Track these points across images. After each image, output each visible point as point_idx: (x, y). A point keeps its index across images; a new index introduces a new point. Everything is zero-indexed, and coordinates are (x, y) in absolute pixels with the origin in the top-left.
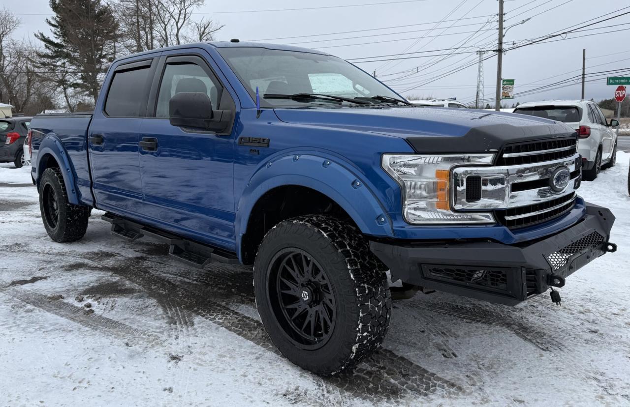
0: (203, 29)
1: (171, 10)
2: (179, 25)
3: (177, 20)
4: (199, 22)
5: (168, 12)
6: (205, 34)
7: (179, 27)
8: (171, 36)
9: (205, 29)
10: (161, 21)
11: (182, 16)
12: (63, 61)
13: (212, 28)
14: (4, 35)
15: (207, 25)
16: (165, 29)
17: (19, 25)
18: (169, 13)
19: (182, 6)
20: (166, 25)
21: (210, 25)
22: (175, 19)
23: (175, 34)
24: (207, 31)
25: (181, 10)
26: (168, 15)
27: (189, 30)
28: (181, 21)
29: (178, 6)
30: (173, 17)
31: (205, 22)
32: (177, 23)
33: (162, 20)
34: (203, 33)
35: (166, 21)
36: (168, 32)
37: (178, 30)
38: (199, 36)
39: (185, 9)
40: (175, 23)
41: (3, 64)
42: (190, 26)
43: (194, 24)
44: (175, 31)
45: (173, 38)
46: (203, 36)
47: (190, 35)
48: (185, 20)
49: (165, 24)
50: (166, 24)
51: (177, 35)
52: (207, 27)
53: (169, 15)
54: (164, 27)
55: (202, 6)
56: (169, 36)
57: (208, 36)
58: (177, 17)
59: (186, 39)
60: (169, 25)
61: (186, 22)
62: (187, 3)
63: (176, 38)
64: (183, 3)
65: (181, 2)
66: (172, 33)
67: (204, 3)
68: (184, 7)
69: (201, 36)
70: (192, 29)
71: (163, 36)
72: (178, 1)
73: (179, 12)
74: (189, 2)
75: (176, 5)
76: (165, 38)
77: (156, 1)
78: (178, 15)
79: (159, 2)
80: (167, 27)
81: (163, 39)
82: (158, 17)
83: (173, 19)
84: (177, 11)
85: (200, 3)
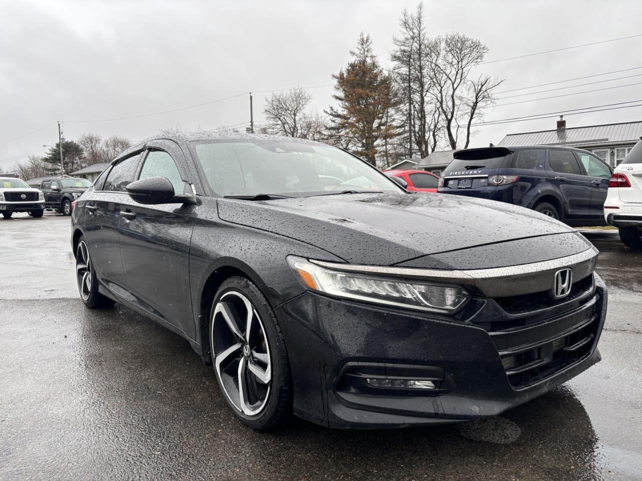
0: (480, 87)
1: (448, 72)
2: (455, 86)
3: (453, 81)
4: (476, 81)
5: (444, 74)
6: (482, 92)
7: (455, 88)
8: (447, 97)
9: (482, 86)
10: (437, 85)
12: (346, 131)
13: (490, 84)
14: (297, 110)
15: (484, 83)
16: (441, 92)
17: (310, 100)
18: (446, 74)
19: (460, 66)
20: (442, 88)
21: (488, 82)
22: (451, 80)
23: (451, 95)
24: (484, 88)
25: (458, 70)
26: (445, 77)
27: (464, 90)
28: (458, 81)
29: (455, 66)
30: (449, 78)
31: (483, 80)
32: (453, 84)
33: (438, 83)
34: (480, 91)
35: (443, 82)
36: (444, 94)
37: (454, 90)
38: (475, 95)
39: (462, 69)
40: (451, 84)
42: (465, 86)
43: (470, 83)
44: (451, 92)
45: (449, 99)
46: (479, 95)
47: (465, 95)
48: (461, 80)
49: (441, 86)
51: (452, 96)
52: (484, 84)
53: (446, 77)
54: (439, 90)
55: (481, 63)
56: (444, 98)
57: (486, 93)
58: (454, 78)
59: (461, 99)
60: (445, 87)
61: (462, 81)
62: (464, 62)
63: (451, 99)
64: (460, 63)
65: (458, 62)
66: (447, 95)
67: (484, 59)
68: (461, 67)
69: (477, 95)
70: (468, 87)
71: (439, 98)
72: (455, 61)
73: (455, 73)
74: (467, 61)
75: (453, 66)
76: (440, 100)
77: (433, 65)
78: (455, 75)
79: (436, 65)
80: (443, 89)
81: (439, 101)
82: (434, 80)
83: (450, 81)
84: (454, 72)
85: (479, 60)
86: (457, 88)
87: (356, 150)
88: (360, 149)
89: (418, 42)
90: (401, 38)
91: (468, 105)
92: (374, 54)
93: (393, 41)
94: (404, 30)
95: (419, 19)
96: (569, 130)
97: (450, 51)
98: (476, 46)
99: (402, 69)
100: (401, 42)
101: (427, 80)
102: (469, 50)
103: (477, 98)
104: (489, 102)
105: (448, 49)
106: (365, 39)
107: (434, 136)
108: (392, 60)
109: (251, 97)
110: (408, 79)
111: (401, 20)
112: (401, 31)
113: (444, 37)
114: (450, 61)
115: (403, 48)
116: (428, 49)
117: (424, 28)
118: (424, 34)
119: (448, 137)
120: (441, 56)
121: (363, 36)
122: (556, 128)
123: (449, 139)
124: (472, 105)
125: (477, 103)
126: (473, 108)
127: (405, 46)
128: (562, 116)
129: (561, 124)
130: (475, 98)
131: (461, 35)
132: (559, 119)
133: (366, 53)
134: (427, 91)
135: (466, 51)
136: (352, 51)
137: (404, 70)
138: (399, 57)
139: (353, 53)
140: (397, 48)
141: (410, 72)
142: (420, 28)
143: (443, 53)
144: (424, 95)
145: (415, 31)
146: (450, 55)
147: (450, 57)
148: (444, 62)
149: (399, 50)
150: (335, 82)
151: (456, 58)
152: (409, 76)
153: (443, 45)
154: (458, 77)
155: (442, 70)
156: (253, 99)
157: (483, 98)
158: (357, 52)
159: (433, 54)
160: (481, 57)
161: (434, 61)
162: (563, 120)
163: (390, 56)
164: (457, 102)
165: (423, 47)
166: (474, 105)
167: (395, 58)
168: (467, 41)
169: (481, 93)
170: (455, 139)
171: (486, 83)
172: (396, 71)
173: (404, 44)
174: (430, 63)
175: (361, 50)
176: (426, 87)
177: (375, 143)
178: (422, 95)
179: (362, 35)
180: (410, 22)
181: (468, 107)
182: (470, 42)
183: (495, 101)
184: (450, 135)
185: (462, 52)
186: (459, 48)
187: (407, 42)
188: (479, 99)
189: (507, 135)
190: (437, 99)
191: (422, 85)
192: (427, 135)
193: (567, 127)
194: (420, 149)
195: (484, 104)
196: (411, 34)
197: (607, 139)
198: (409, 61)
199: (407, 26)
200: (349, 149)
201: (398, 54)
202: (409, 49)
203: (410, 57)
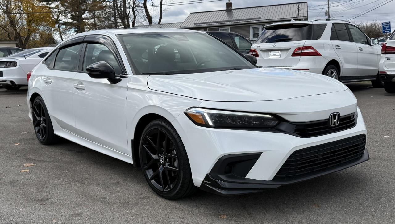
12: (57, 3)
41: (10, 7)
87: (66, 21)
88: (70, 21)
96: (234, 10)
107: (133, 11)
119: (145, 13)
122: (226, 9)
123: (146, 15)
129: (229, 5)
162: (230, 2)
170: (150, 14)
177: (84, 16)
184: (147, 11)
189: (191, 13)
192: (128, 11)
193: (233, 8)
194: (123, 22)
197: (260, 18)
200: (60, 20)
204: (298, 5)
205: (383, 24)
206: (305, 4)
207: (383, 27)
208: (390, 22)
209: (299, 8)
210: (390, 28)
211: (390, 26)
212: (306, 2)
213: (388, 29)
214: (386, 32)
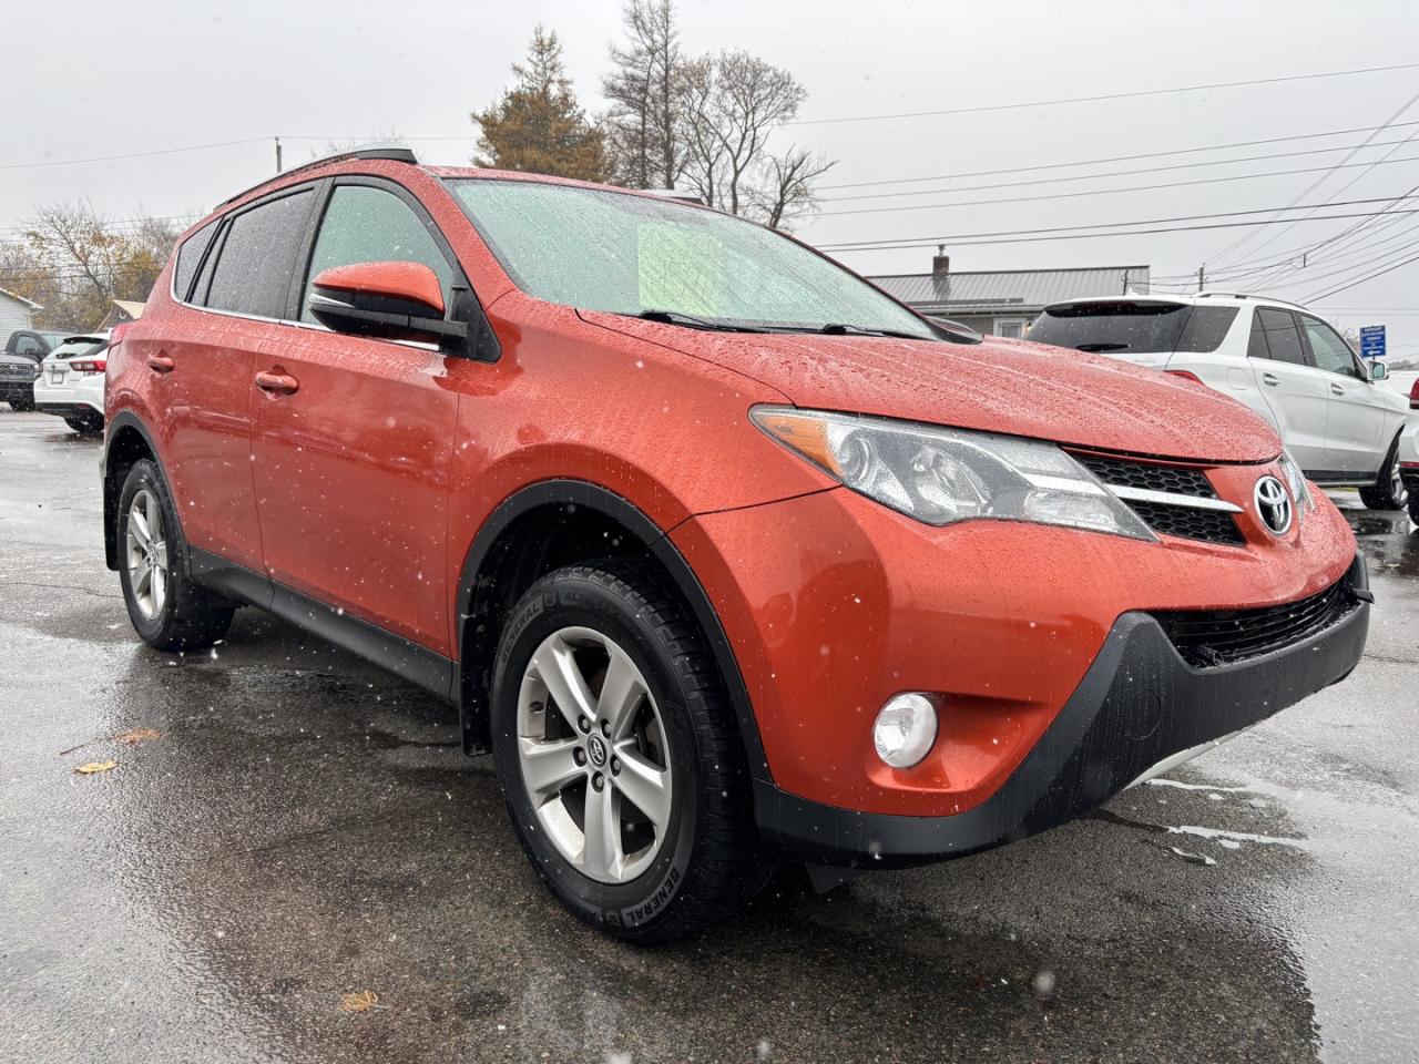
0: (789, 171)
1: (725, 132)
2: (739, 164)
3: (735, 153)
4: (781, 157)
5: (718, 137)
6: (794, 182)
7: (738, 169)
8: (721, 187)
9: (794, 169)
10: (702, 158)
11: (747, 144)
13: (810, 168)
15: (797, 163)
16: (709, 175)
18: (721, 138)
19: (750, 122)
20: (711, 165)
21: (805, 162)
22: (730, 149)
23: (730, 183)
24: (797, 175)
25: (746, 130)
26: (718, 143)
27: (756, 175)
28: (745, 154)
29: (740, 122)
30: (727, 146)
31: (795, 156)
32: (735, 160)
33: (704, 155)
34: (789, 179)
35: (713, 154)
36: (716, 179)
37: (737, 173)
38: (779, 188)
39: (755, 130)
40: (731, 160)
42: (759, 166)
43: (768, 160)
44: (730, 177)
45: (726, 190)
46: (787, 188)
47: (758, 184)
48: (752, 152)
49: (709, 162)
50: (712, 161)
51: (733, 186)
52: (798, 166)
53: (721, 143)
54: (706, 170)
55: (792, 121)
56: (715, 188)
57: (801, 185)
58: (737, 146)
59: (749, 192)
60: (719, 164)
61: (754, 155)
62: (760, 115)
63: (731, 192)
64: (750, 116)
65: (747, 114)
66: (723, 182)
67: (798, 113)
68: (753, 124)
69: (783, 188)
70: (765, 171)
71: (705, 188)
72: (740, 111)
73: (740, 136)
74: (763, 114)
75: (735, 120)
76: (707, 191)
77: (694, 115)
78: (739, 141)
79: (700, 115)
80: (714, 168)
81: (704, 194)
82: (697, 147)
83: (728, 152)
84: (737, 134)
85: (788, 114)
86: (742, 168)
89: (663, 62)
90: (627, 48)
91: (764, 208)
92: (567, 77)
93: (608, 53)
94: (633, 32)
95: (666, 11)
96: (955, 277)
97: (730, 88)
98: (782, 83)
99: (629, 117)
100: (626, 57)
101: (681, 147)
102: (769, 90)
103: (782, 195)
104: (806, 205)
105: (726, 84)
106: (546, 42)
108: (607, 96)
109: (279, 148)
110: (639, 139)
111: (626, 10)
112: (626, 34)
113: (717, 56)
114: (731, 109)
115: (630, 70)
116: (684, 79)
117: (676, 33)
118: (675, 47)
120: (711, 98)
121: (543, 34)
124: (773, 207)
125: (782, 204)
126: (773, 215)
127: (636, 67)
128: (942, 247)
129: (941, 263)
130: (778, 194)
131: (753, 58)
132: (936, 253)
133: (549, 73)
134: (680, 170)
135: (763, 93)
136: (517, 65)
137: (632, 119)
138: (621, 90)
139: (518, 70)
140: (618, 70)
141: (643, 124)
142: (666, 31)
143: (715, 90)
144: (673, 178)
145: (657, 37)
146: (729, 95)
147: (729, 102)
148: (717, 111)
149: (622, 75)
150: (478, 131)
151: (743, 103)
152: (642, 133)
153: (715, 74)
154: (745, 145)
155: (713, 128)
156: (283, 153)
157: (795, 196)
158: (529, 68)
159: (694, 90)
160: (791, 107)
161: (697, 107)
162: (945, 254)
163: (601, 85)
164: (742, 199)
165: (672, 73)
166: (775, 209)
167: (613, 91)
168: (766, 70)
169: (790, 184)
171: (801, 163)
172: (615, 119)
173: (632, 62)
174: (687, 110)
175: (537, 65)
176: (678, 160)
178: (669, 176)
179: (538, 31)
180: (646, 15)
181: (763, 211)
182: (771, 73)
183: (818, 203)
185: (755, 94)
186: (748, 85)
187: (640, 59)
188: (788, 197)
190: (702, 190)
191: (669, 157)
193: (951, 270)
195: (796, 209)
196: (648, 42)
197: (1021, 300)
198: (643, 101)
199: (639, 23)
201: (620, 83)
202: (644, 76)
203: (644, 90)
204: (1123, 272)
205: (1363, 330)
206: (1144, 271)
207: (1364, 339)
208: (1383, 328)
209: (1126, 279)
210: (1383, 344)
211: (1383, 337)
212: (1147, 267)
213: (1377, 345)
214: (1371, 353)
